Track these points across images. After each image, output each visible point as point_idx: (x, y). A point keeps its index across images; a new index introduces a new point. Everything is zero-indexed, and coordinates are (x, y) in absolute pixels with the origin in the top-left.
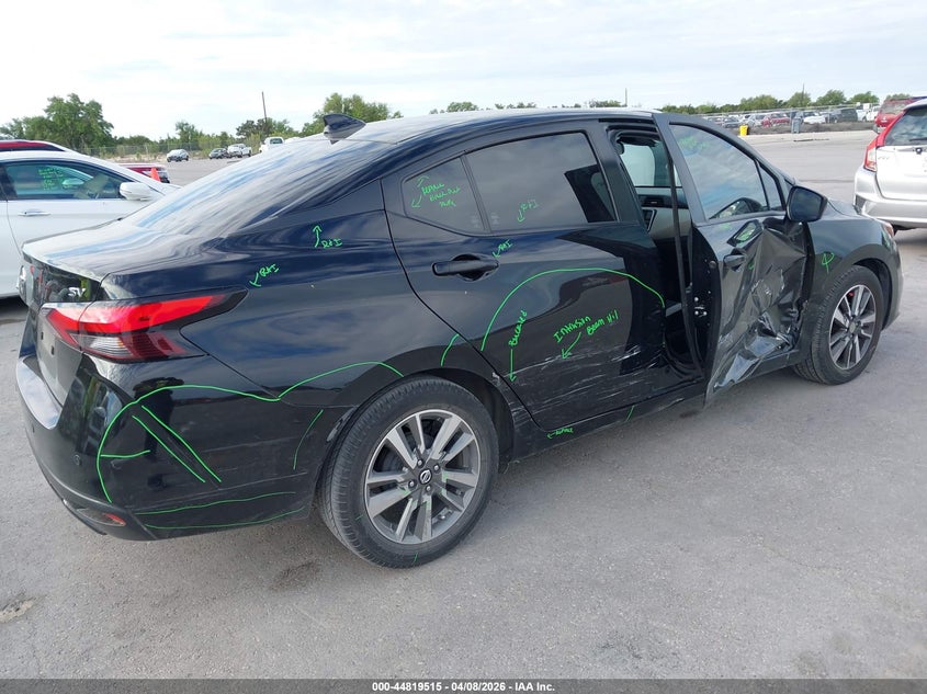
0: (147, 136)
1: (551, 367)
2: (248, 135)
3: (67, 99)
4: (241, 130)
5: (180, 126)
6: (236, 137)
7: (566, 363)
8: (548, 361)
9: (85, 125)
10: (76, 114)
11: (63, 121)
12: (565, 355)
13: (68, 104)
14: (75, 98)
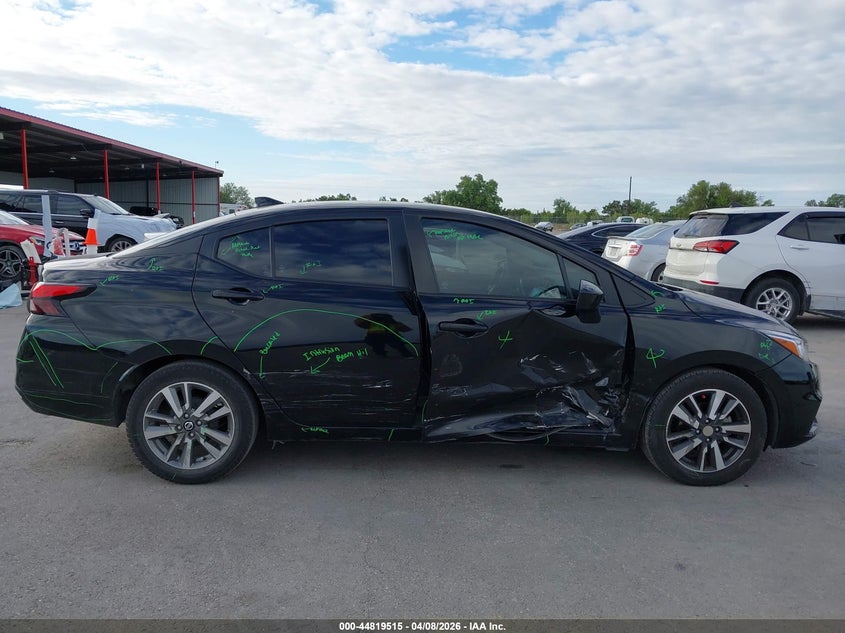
0: (527, 209)
1: (298, 377)
2: (612, 213)
3: (474, 178)
4: (606, 209)
5: (558, 203)
6: (601, 214)
7: (313, 377)
8: (296, 372)
9: (482, 198)
10: (478, 190)
11: (468, 195)
12: (314, 372)
13: (474, 181)
14: (480, 177)
